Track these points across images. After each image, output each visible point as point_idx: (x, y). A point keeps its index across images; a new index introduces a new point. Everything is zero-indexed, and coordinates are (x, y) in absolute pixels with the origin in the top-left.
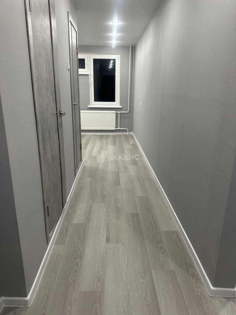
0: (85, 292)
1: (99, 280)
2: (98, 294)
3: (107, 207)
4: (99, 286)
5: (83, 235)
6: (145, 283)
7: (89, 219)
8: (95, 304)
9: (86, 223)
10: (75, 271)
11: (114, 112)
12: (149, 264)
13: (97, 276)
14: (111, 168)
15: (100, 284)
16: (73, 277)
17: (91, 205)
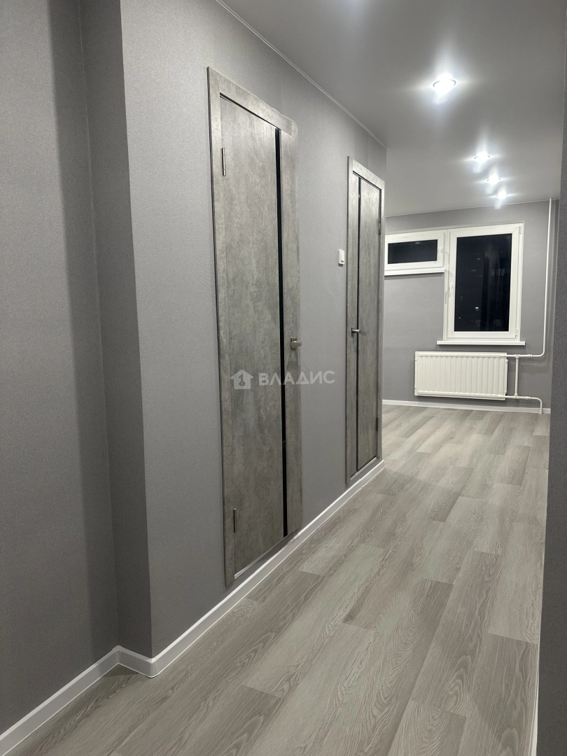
0: (251, 690)
1: (289, 680)
2: (273, 701)
3: (387, 557)
4: (283, 689)
5: (306, 595)
6: (378, 718)
7: (335, 571)
8: (258, 716)
9: (324, 577)
10: (255, 651)
11: (505, 355)
12: (413, 686)
13: (288, 672)
14: (447, 482)
15: (286, 687)
16: (245, 659)
17: (352, 547)
